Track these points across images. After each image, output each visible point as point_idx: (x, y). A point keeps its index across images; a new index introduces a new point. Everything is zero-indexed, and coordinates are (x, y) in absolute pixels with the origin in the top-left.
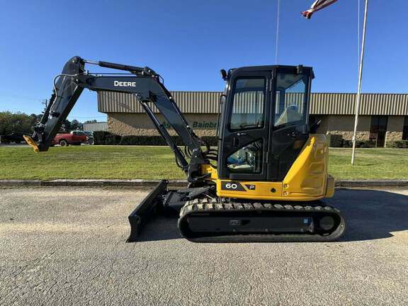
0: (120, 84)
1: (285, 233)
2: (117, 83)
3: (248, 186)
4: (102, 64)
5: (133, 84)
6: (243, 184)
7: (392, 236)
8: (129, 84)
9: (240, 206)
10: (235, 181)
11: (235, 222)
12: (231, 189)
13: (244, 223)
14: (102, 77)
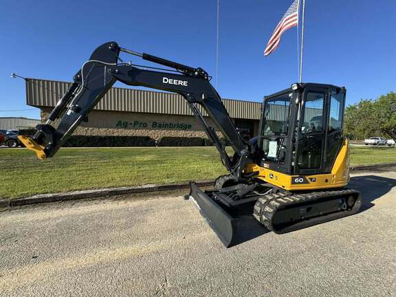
0: (170, 81)
1: (329, 213)
2: (166, 80)
3: (311, 179)
4: (147, 57)
5: (185, 83)
6: (307, 177)
7: (373, 205)
8: (180, 82)
9: (309, 196)
10: (301, 176)
11: (303, 210)
12: (299, 183)
13: (309, 210)
14: (147, 71)
